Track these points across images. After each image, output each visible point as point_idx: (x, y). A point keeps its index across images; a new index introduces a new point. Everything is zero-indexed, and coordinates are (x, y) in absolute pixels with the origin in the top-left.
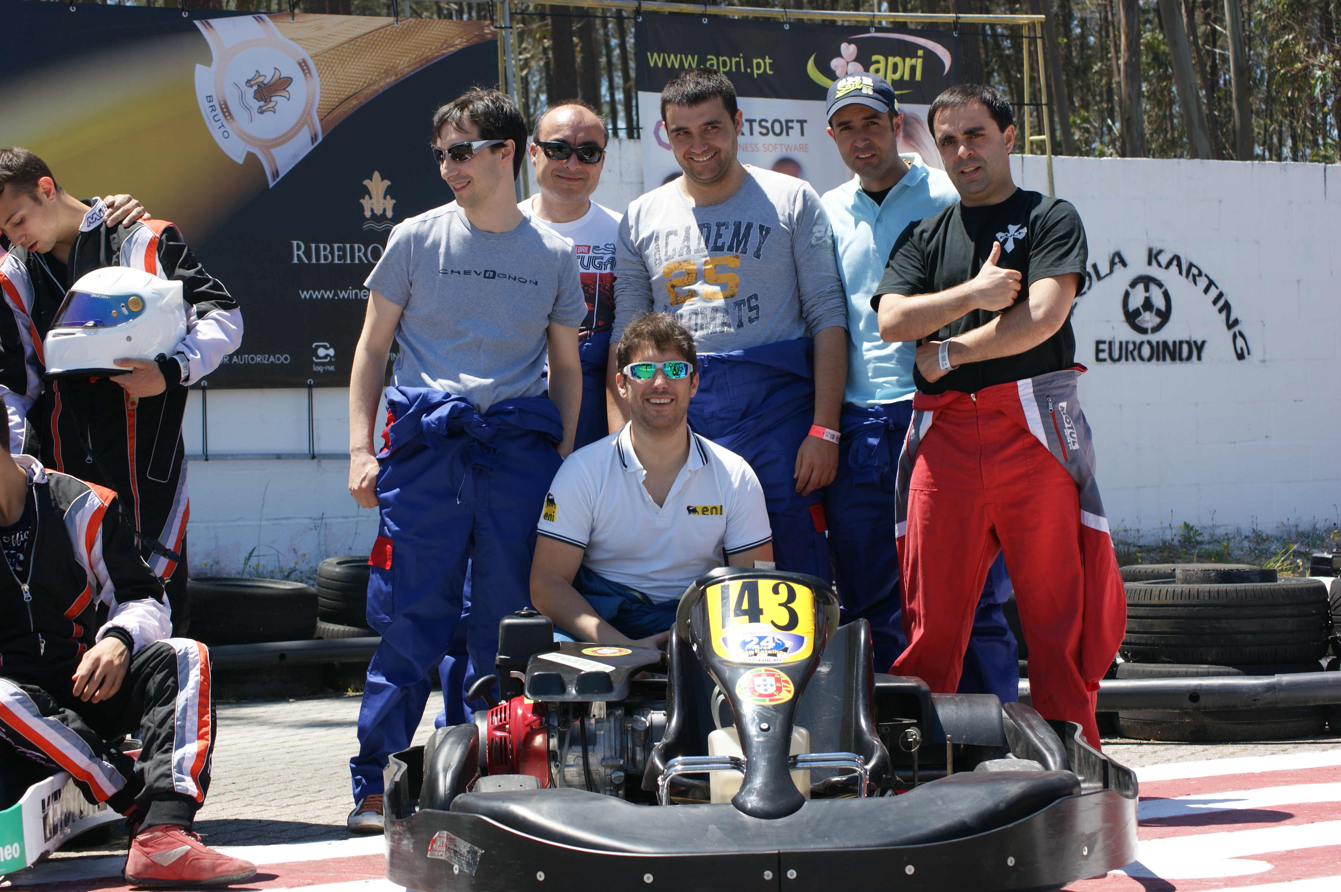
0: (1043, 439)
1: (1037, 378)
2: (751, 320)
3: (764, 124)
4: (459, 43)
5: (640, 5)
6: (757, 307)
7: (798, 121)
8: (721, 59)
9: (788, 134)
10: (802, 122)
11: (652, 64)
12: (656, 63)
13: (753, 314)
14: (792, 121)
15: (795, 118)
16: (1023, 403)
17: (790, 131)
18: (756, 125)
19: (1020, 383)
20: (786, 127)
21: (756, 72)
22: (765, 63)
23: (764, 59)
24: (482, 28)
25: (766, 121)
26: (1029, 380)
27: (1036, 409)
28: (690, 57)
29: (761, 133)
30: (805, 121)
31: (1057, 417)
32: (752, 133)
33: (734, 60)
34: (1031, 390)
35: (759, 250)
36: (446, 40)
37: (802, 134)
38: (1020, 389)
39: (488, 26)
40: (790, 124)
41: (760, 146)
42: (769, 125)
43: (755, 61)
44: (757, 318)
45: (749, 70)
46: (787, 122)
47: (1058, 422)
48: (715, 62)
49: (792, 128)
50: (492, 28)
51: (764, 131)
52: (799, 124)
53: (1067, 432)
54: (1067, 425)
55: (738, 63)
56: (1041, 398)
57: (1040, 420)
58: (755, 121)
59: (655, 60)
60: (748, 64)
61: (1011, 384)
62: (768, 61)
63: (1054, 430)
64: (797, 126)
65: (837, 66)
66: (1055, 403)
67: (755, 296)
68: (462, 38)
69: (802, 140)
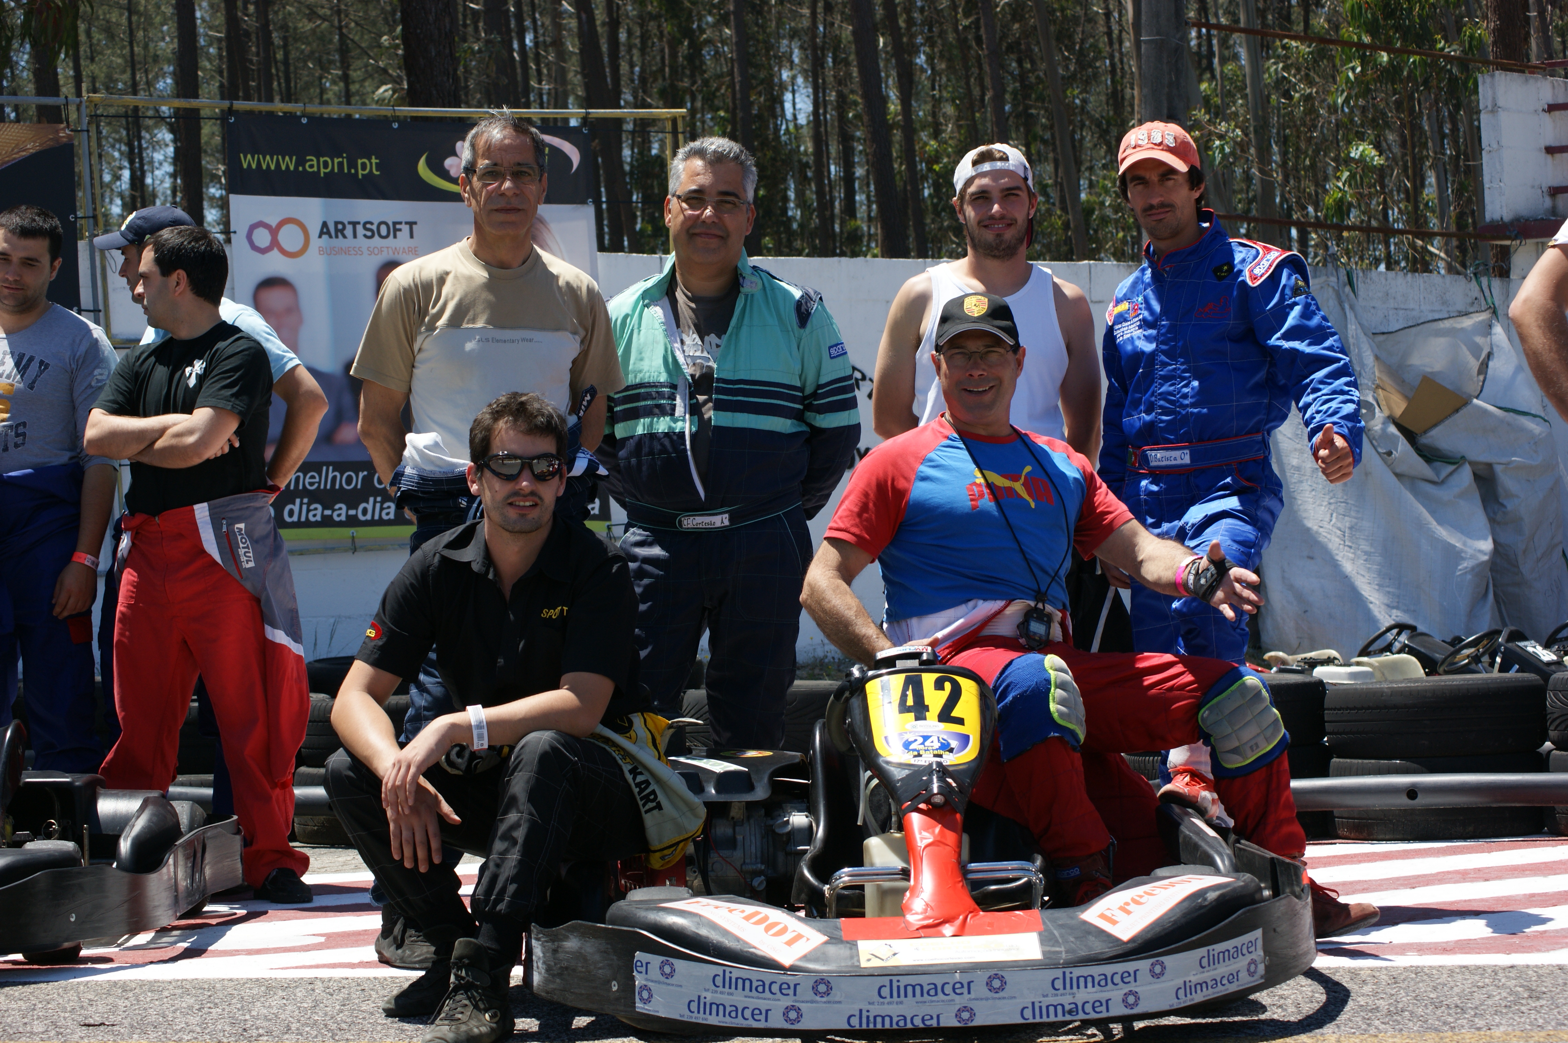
0: (217, 557)
1: (212, 502)
2: (16, 446)
3: (368, 226)
4: (32, 147)
5: (232, 105)
6: (24, 434)
7: (406, 223)
8: (322, 160)
9: (395, 237)
10: (411, 224)
11: (245, 166)
12: (249, 165)
13: (20, 440)
14: (400, 223)
15: (403, 220)
16: (199, 525)
17: (398, 233)
18: (359, 228)
19: (196, 507)
20: (394, 229)
21: (360, 172)
22: (371, 164)
23: (370, 159)
24: (57, 132)
25: (372, 223)
26: (205, 504)
27: (211, 530)
28: (287, 158)
29: (365, 236)
30: (415, 223)
31: (231, 538)
32: (355, 236)
33: (336, 161)
34: (207, 513)
35: (34, 382)
36: (17, 145)
37: (412, 236)
38: (196, 513)
39: (63, 129)
40: (398, 226)
41: (364, 249)
42: (374, 227)
43: (360, 161)
44: (23, 444)
45: (353, 171)
46: (395, 224)
47: (233, 542)
48: (315, 163)
49: (400, 230)
50: (67, 131)
51: (369, 234)
52: (408, 227)
53: (241, 551)
54: (241, 545)
55: (341, 164)
56: (216, 520)
57: (214, 541)
58: (359, 223)
59: (248, 161)
60: (352, 164)
61: (188, 508)
62: (374, 161)
63: (228, 550)
64: (406, 228)
65: (451, 166)
66: (230, 525)
67: (24, 424)
68: (35, 142)
69: (412, 243)
